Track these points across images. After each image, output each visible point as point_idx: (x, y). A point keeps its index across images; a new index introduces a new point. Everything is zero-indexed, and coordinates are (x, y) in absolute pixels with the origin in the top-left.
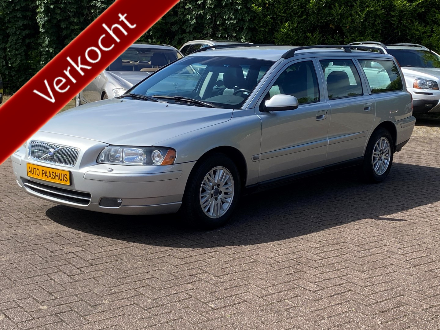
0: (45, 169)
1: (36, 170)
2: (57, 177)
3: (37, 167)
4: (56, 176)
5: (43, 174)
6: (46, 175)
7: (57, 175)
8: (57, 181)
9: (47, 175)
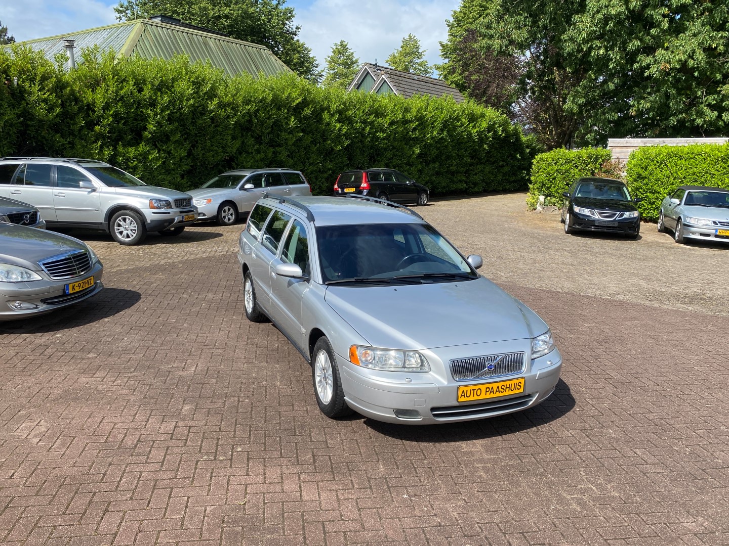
0: (490, 386)
1: (475, 391)
2: (508, 389)
3: (477, 387)
4: (506, 388)
5: (486, 392)
6: (491, 392)
7: (508, 386)
8: (508, 393)
9: (493, 392)
